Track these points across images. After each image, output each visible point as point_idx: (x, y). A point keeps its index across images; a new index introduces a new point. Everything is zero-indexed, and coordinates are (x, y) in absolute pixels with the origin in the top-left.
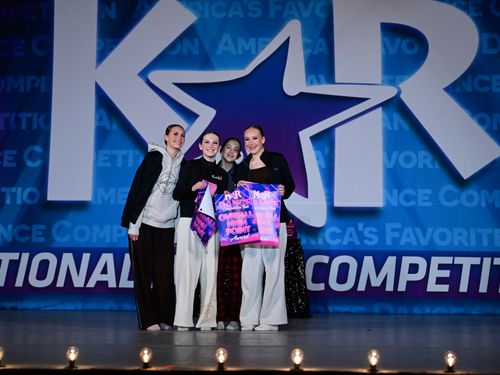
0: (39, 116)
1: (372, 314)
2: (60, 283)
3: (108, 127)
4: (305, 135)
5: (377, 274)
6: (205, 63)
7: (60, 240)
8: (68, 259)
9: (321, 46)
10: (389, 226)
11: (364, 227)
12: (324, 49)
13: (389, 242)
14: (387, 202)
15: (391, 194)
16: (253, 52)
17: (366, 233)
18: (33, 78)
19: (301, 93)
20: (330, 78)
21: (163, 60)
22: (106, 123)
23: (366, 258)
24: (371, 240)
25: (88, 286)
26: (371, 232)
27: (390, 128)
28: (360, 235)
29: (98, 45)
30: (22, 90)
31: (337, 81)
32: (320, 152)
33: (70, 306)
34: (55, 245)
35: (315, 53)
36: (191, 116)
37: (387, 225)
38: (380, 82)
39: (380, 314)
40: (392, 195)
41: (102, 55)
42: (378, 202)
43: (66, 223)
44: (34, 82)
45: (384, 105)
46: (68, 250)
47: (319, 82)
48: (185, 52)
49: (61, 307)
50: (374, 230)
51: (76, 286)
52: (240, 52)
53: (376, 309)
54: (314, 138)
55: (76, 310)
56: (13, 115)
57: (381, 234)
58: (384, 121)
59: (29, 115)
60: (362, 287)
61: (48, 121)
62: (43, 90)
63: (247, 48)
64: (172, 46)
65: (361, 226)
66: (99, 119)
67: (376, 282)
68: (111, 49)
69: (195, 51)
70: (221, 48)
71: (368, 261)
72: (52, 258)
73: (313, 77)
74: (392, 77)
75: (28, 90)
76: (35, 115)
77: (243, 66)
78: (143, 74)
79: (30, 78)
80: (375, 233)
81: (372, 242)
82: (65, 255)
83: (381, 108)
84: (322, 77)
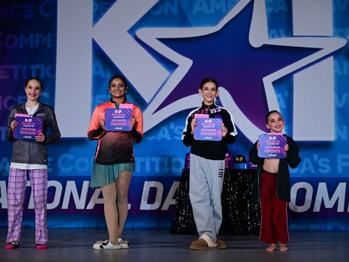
0: (46, 67)
1: (326, 231)
2: (65, 206)
3: (103, 76)
4: (268, 81)
5: (330, 197)
6: (183, 21)
7: (64, 170)
8: (71, 185)
9: (281, 5)
10: (340, 157)
11: (319, 158)
12: (284, 8)
13: (340, 171)
14: (338, 136)
15: (342, 129)
16: (224, 11)
17: (320, 163)
18: (40, 35)
19: (264, 45)
20: (289, 32)
21: (149, 19)
22: (101, 73)
23: (320, 184)
24: (324, 169)
25: (87, 208)
26: (324, 162)
27: (340, 74)
28: (315, 165)
29: (94, 7)
30: (32, 46)
31: (294, 34)
32: (280, 95)
33: (73, 225)
34: (60, 174)
35: (276, 11)
36: (171, 66)
37: (338, 156)
38: (331, 35)
39: (333, 231)
40: (342, 131)
41: (97, 16)
42: (331, 137)
43: (69, 156)
44: (41, 39)
45: (335, 54)
46: (71, 179)
47: (280, 36)
48: (166, 13)
49: (65, 226)
50: (328, 161)
51: (78, 208)
52: (213, 12)
53: (329, 227)
54: (275, 83)
55: (78, 228)
56: (25, 67)
57: (333, 164)
58: (335, 68)
59: (38, 66)
60: (317, 208)
61: (53, 71)
62: (49, 45)
63: (218, 8)
64: (155, 8)
65: (316, 157)
66: (96, 69)
67: (329, 204)
68: (105, 11)
69: (175, 11)
70: (196, 9)
71: (322, 187)
72: (58, 185)
73: (274, 31)
74: (342, 30)
75: (36, 46)
76: (43, 66)
77: (215, 23)
78: (132, 31)
79: (39, 36)
80: (329, 163)
81: (326, 170)
82: (69, 182)
83: (332, 57)
84: (282, 31)
